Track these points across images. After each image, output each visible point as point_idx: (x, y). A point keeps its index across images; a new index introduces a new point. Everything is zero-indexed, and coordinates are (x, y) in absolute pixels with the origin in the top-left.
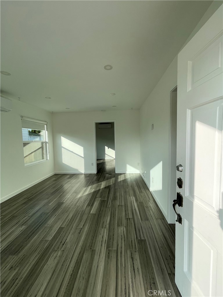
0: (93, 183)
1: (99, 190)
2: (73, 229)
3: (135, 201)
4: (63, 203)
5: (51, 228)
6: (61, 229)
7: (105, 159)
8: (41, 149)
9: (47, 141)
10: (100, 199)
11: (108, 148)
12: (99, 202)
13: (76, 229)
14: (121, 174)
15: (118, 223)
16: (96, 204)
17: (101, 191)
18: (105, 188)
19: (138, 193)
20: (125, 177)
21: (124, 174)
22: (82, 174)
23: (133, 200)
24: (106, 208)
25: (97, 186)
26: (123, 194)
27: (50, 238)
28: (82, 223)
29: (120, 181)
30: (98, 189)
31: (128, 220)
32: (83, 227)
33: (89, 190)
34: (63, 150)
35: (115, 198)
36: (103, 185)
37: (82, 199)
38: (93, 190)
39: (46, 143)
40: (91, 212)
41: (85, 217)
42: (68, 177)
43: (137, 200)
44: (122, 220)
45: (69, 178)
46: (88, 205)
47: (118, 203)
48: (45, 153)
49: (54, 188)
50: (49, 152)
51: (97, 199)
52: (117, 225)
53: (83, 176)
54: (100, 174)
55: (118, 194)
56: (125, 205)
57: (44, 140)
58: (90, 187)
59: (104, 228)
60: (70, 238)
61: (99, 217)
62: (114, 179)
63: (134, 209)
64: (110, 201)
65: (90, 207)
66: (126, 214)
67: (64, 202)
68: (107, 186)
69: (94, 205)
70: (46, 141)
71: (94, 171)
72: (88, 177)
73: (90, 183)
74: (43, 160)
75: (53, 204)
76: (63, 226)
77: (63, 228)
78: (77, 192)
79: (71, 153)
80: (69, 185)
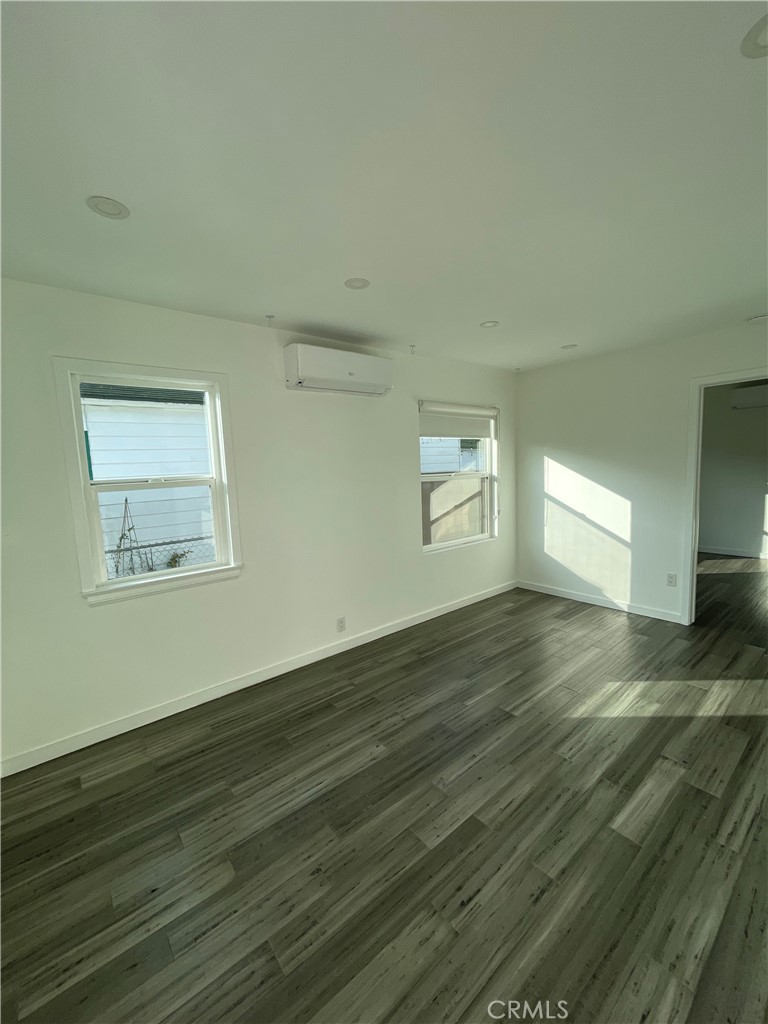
0: (658, 669)
1: (687, 720)
2: (514, 857)
4: (512, 716)
5: (446, 799)
6: (473, 827)
7: (762, 557)
8: (477, 500)
9: (495, 473)
10: (683, 771)
12: (669, 786)
13: (529, 867)
16: (654, 792)
17: (693, 729)
18: (728, 721)
22: (618, 611)
24: (707, 845)
25: (680, 697)
27: (432, 842)
28: (560, 858)
30: (680, 711)
32: (559, 876)
33: (631, 697)
34: (549, 509)
36: (716, 699)
37: (591, 734)
38: (651, 710)
39: (492, 479)
40: (615, 825)
41: (579, 833)
42: (558, 609)
45: (560, 616)
46: (611, 776)
48: (487, 512)
49: (499, 640)
50: (499, 512)
51: (667, 765)
53: (623, 620)
54: (714, 633)
57: (487, 473)
58: (640, 686)
60: (494, 891)
61: (653, 874)
64: (741, 815)
65: (614, 792)
67: (516, 714)
68: (743, 713)
69: (643, 792)
70: (491, 476)
71: (679, 610)
72: (642, 634)
73: (645, 667)
74: (480, 536)
75: (478, 705)
76: (484, 819)
77: (481, 827)
78: (577, 690)
79: (578, 519)
80: (552, 646)
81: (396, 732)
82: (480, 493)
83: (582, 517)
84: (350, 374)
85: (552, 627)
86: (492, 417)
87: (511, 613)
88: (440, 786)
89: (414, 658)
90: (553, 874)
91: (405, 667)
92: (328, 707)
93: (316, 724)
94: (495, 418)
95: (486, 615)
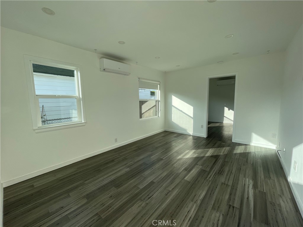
0: (198, 147)
1: (203, 157)
2: (162, 187)
3: (251, 186)
4: (162, 159)
5: (145, 178)
6: (152, 183)
7: (224, 122)
8: (155, 107)
9: (159, 100)
10: (201, 167)
11: (229, 110)
12: (198, 170)
13: (165, 189)
14: (240, 144)
15: (214, 204)
16: (194, 172)
17: (204, 159)
18: (212, 156)
19: (263, 177)
20: (246, 149)
21: (246, 145)
22: (190, 135)
23: (249, 185)
24: (205, 180)
25: (202, 152)
26: (234, 171)
27: (141, 187)
28: (173, 186)
29: (236, 154)
30: (202, 155)
31: (231, 208)
32: (172, 190)
33: (191, 153)
34: (173, 110)
35: (220, 172)
36: (210, 152)
37: (182, 161)
38: (195, 156)
39: (159, 101)
40: (185, 179)
42: (175, 135)
43: (255, 186)
44: (221, 203)
45: (175, 137)
46: (185, 169)
47: (222, 179)
48: (157, 110)
49: (160, 143)
50: (160, 110)
51: (198, 166)
52: (211, 206)
53: (191, 137)
54: (211, 139)
55: (227, 169)
56: (233, 186)
57: (157, 99)
58: (193, 151)
59: (194, 201)
60: (157, 195)
61: (193, 186)
62: (227, 149)
63: (246, 196)
64: (212, 174)
66: (230, 199)
67: (164, 159)
68: (215, 154)
69: (192, 172)
71: (204, 134)
73: (195, 147)
74: (156, 117)
75: (154, 157)
76: (155, 181)
77: (154, 183)
78: (178, 152)
79: (180, 112)
80: (174, 144)
81: (132, 165)
82: (155, 106)
83: (181, 111)
84: (119, 68)
85: (174, 139)
86: (158, 84)
87: (163, 137)
88: (144, 176)
89: (137, 148)
90: (170, 190)
91: (134, 150)
92: (113, 161)
93: (109, 165)
94: (159, 84)
95: (157, 137)
